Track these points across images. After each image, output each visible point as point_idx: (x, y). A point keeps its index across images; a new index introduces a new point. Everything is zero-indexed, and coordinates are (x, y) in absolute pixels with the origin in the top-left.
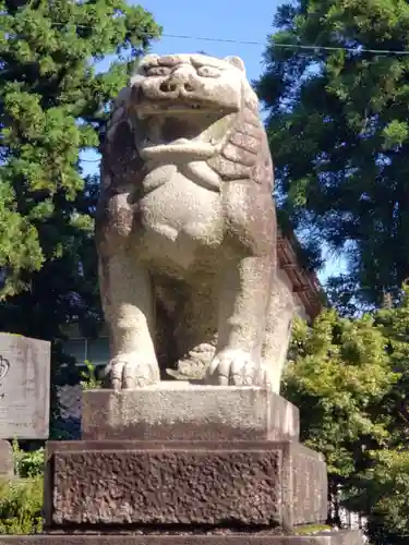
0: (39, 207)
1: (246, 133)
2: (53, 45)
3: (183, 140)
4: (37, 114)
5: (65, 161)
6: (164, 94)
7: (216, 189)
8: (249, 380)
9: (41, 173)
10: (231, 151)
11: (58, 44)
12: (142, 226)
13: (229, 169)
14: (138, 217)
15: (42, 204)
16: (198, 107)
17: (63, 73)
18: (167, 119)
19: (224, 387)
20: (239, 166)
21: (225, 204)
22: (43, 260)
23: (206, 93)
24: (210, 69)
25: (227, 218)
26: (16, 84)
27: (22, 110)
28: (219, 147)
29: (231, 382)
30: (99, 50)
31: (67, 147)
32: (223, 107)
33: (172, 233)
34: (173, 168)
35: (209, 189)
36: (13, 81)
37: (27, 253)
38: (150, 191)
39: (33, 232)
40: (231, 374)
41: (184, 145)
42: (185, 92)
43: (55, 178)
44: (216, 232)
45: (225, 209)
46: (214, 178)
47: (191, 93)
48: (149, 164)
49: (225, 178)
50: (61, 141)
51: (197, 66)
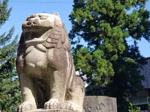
0: (113, 57)
1: (55, 34)
2: (113, 8)
3: (36, 38)
4: (109, 29)
5: (119, 42)
6: (28, 26)
7: (45, 52)
8: (55, 107)
9: (111, 46)
10: (49, 40)
11: (115, 7)
12: (26, 65)
13: (48, 45)
14: (25, 62)
15: (114, 56)
16: (38, 29)
17: (117, 16)
18: (33, 32)
19: (48, 110)
20: (51, 44)
21: (47, 56)
22: (114, 73)
23: (39, 24)
24: (43, 17)
25: (48, 60)
26: (103, 21)
27: (105, 28)
28: (45, 39)
29: (50, 108)
30: (128, 7)
31: (119, 38)
32: (46, 28)
33: (34, 65)
34: (33, 47)
35: (43, 52)
36: (102, 20)
37: (109, 71)
38: (27, 54)
39: (111, 65)
40: (50, 106)
41: (36, 40)
42: (33, 24)
43: (117, 48)
44: (45, 64)
45: (47, 57)
46: (44, 48)
47: (35, 25)
48: (27, 46)
49: (47, 48)
50: (117, 36)
51: (40, 16)
